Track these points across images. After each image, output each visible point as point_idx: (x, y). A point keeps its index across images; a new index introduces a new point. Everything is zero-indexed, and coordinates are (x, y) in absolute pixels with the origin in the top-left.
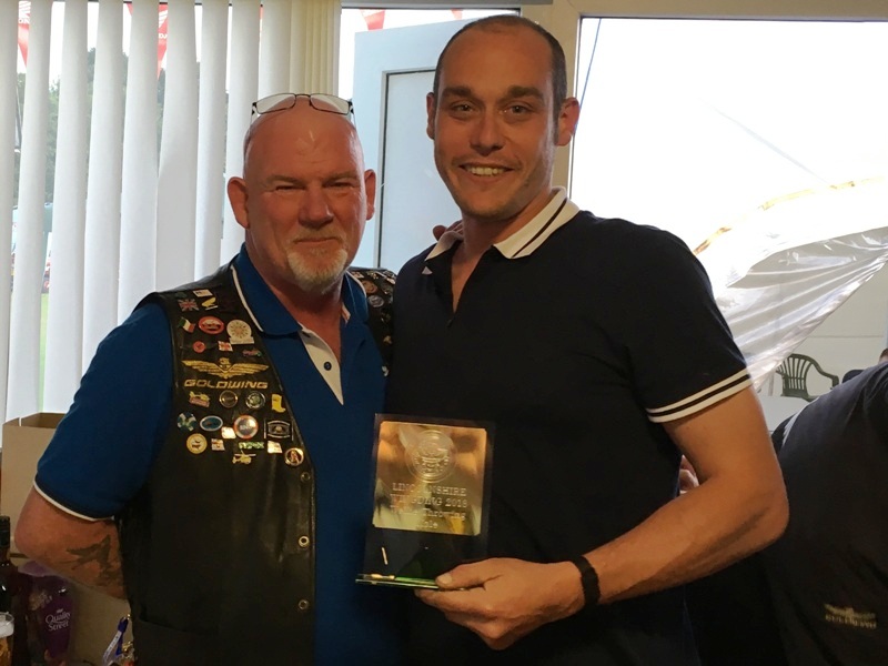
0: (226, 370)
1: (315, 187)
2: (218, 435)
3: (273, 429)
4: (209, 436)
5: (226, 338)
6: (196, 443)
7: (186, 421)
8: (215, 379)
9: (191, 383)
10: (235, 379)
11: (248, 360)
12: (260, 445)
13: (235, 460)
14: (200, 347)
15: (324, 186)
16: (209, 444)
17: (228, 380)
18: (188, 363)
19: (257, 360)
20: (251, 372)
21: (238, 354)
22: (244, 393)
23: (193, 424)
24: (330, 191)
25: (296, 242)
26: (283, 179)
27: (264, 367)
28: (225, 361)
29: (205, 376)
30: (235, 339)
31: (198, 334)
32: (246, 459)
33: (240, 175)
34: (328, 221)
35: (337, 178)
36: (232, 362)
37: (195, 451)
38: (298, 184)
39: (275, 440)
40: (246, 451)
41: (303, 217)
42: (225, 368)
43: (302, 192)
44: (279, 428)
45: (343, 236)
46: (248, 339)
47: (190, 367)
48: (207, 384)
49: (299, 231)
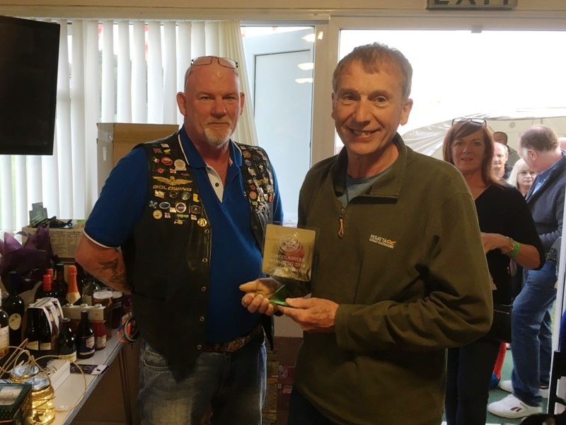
0: (173, 182)
1: (219, 98)
2: (168, 211)
3: (194, 209)
4: (163, 212)
5: (174, 168)
6: (157, 215)
7: (153, 204)
8: (167, 186)
9: (156, 187)
10: (177, 186)
11: (183, 178)
12: (187, 216)
13: (175, 223)
14: (161, 171)
15: (223, 99)
16: (163, 215)
17: (174, 186)
18: (155, 178)
19: (188, 178)
20: (184, 183)
21: (179, 175)
22: (181, 193)
23: (156, 205)
24: (225, 101)
25: (209, 124)
26: (205, 94)
27: (190, 182)
28: (172, 178)
29: (163, 184)
30: (178, 168)
31: (161, 165)
32: (180, 222)
33: (183, 91)
34: (224, 115)
35: (229, 94)
36: (176, 179)
37: (157, 218)
39: (194, 214)
40: (181, 219)
41: (213, 112)
42: (172, 180)
43: (212, 101)
44: (196, 209)
45: (231, 123)
46: (183, 168)
47: (156, 180)
48: (164, 187)
49: (210, 119)
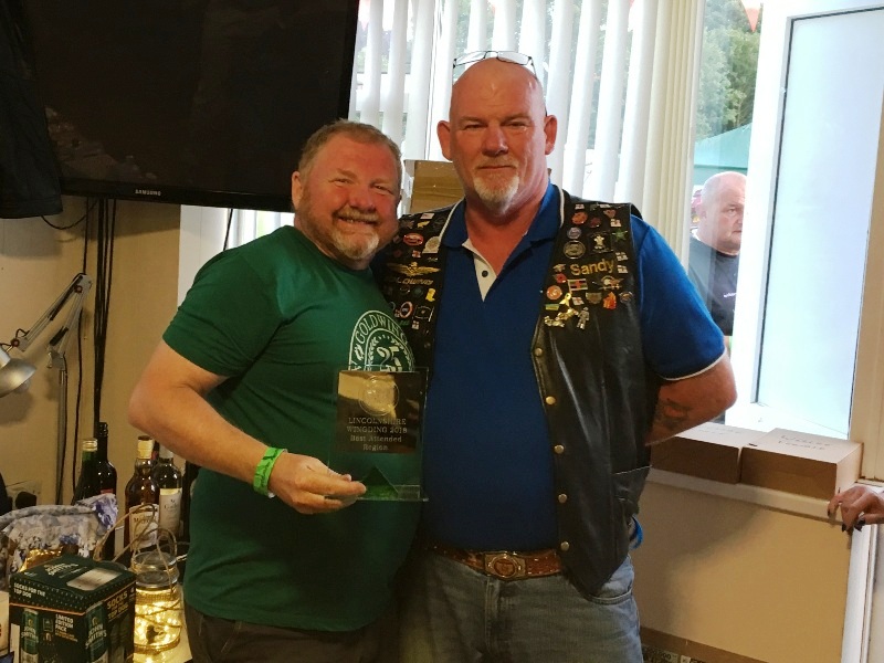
0: (412, 271)
3: (420, 312)
11: (429, 264)
15: (502, 126)
17: (413, 278)
19: (435, 265)
20: (426, 273)
21: (425, 260)
22: (415, 287)
24: (508, 130)
26: (471, 119)
27: (436, 271)
28: (414, 264)
30: (427, 249)
35: (513, 118)
38: (482, 124)
39: (417, 321)
41: (485, 148)
42: (413, 269)
44: (423, 312)
49: (481, 160)
